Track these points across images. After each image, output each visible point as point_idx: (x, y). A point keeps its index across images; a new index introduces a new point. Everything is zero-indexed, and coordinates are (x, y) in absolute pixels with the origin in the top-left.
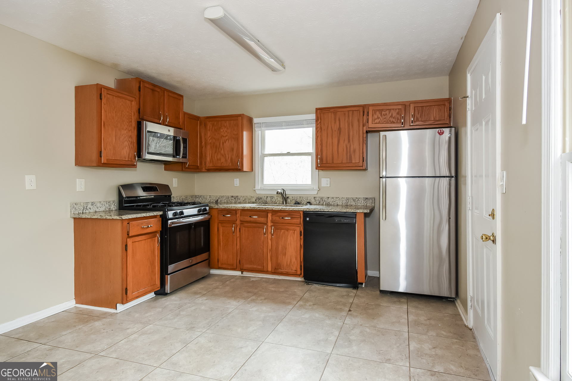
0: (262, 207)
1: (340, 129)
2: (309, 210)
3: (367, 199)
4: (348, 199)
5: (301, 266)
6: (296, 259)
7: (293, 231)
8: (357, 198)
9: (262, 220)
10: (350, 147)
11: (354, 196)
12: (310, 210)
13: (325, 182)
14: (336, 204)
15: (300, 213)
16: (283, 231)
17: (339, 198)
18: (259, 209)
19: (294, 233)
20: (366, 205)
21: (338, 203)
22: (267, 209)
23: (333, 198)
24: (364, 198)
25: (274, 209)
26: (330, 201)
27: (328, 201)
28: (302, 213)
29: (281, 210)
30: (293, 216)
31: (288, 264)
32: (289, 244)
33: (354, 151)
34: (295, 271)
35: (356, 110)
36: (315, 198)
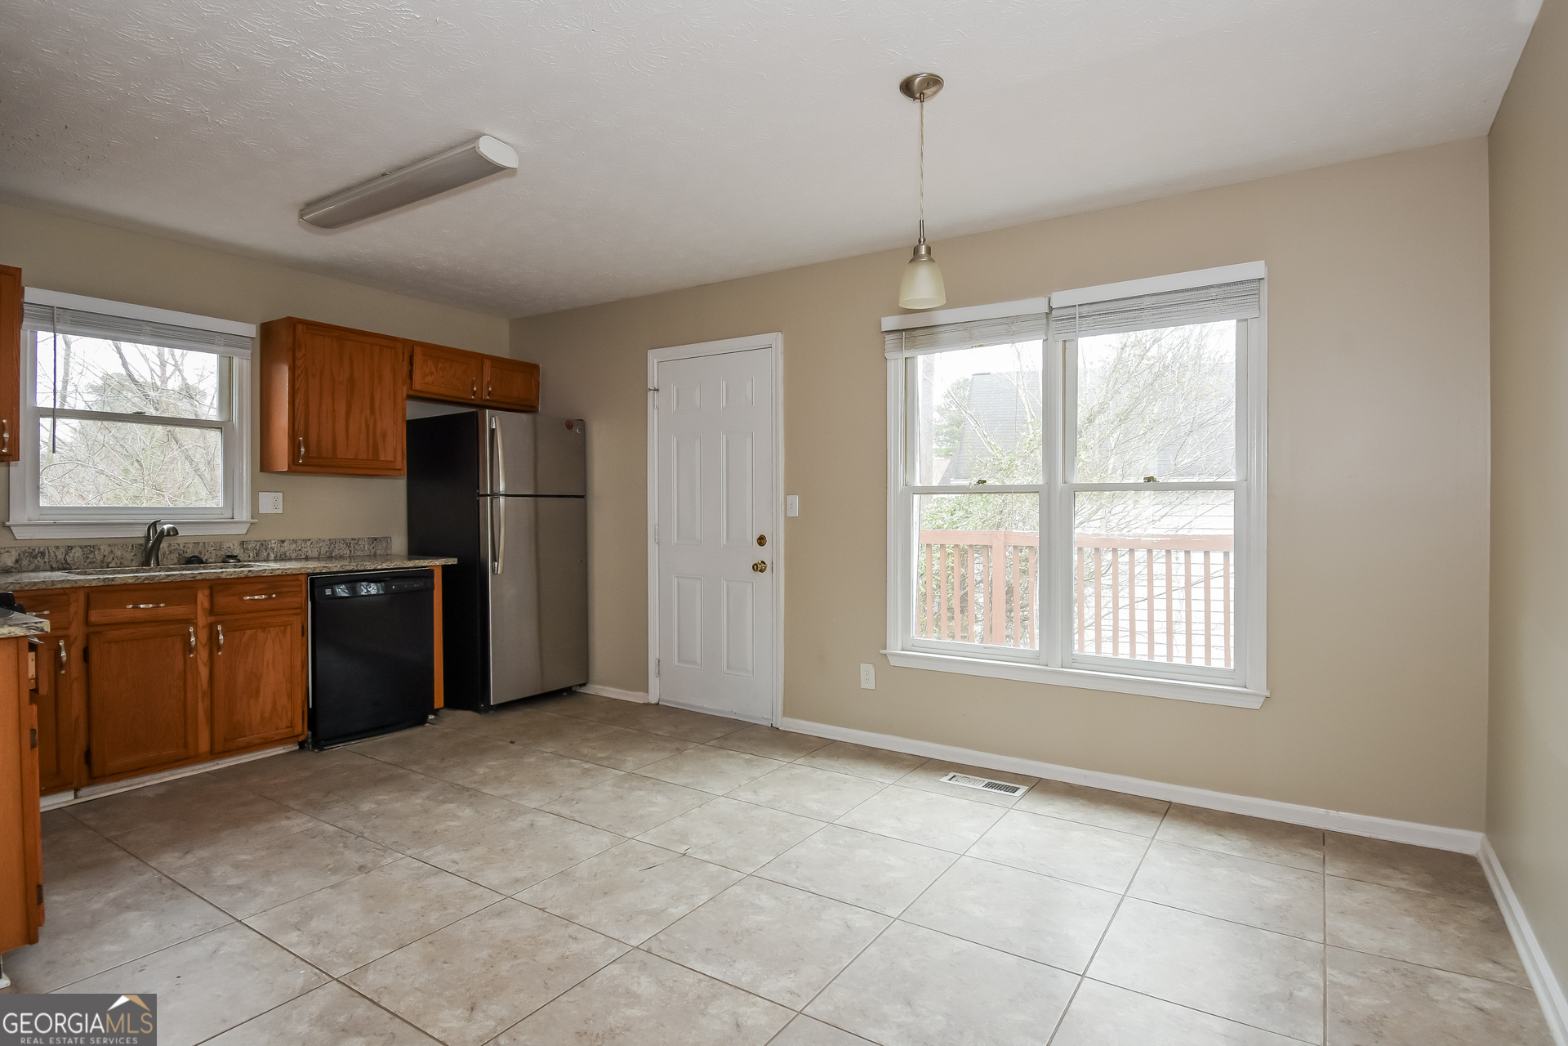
0: (182, 575)
1: (351, 380)
2: (329, 570)
3: (376, 539)
4: (332, 542)
5: (303, 712)
6: (290, 696)
7: (282, 628)
8: (353, 539)
9: (179, 611)
10: (375, 425)
11: (348, 536)
12: (332, 570)
13: (270, 502)
14: (303, 557)
15: (298, 580)
16: (249, 632)
17: (310, 542)
18: (170, 579)
19: (284, 632)
20: (375, 553)
21: (310, 554)
22: (199, 577)
23: (295, 541)
24: (369, 538)
25: (223, 576)
26: (286, 549)
27: (282, 550)
28: (303, 578)
29: (247, 577)
30: (284, 590)
31: (267, 715)
32: (268, 664)
33: (384, 435)
34: (291, 729)
35: (387, 347)
36: (242, 543)
